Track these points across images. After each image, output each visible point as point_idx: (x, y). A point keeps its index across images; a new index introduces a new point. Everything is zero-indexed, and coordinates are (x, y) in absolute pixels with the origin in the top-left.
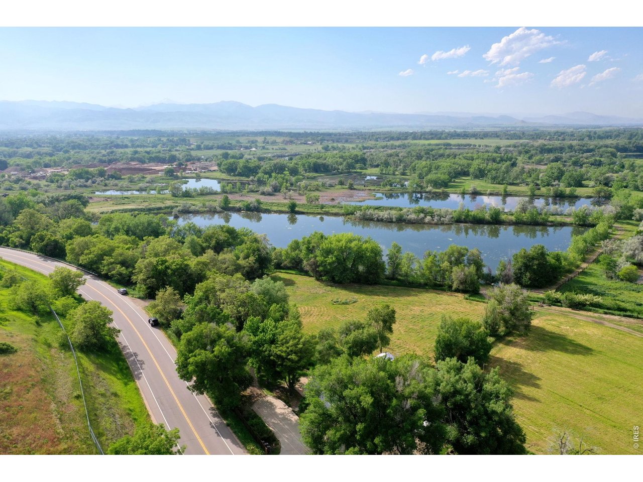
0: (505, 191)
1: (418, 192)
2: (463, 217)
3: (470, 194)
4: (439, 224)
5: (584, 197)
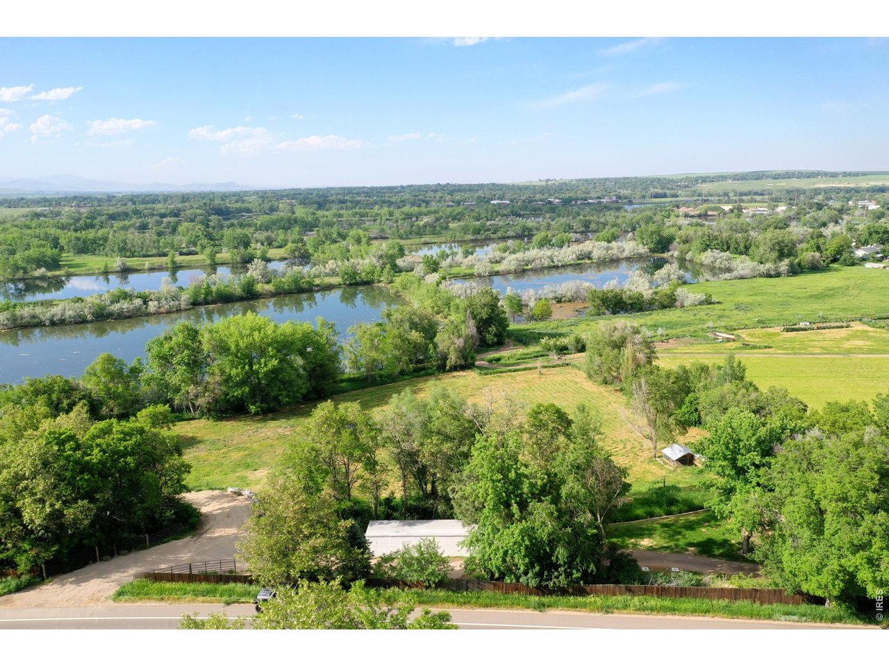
0: (174, 262)
1: (20, 280)
2: (203, 296)
3: (116, 272)
4: (174, 312)
5: (278, 260)
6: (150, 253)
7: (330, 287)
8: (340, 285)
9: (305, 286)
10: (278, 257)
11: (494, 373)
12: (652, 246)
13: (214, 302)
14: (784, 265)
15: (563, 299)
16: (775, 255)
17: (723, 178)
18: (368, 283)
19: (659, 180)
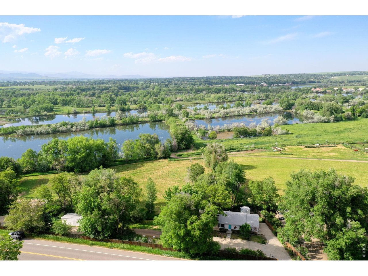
0: (94, 110)
1: (37, 116)
2: (94, 125)
3: (72, 113)
4: (82, 131)
5: (134, 110)
6: (89, 106)
7: (145, 122)
8: (149, 121)
9: (135, 121)
10: (134, 108)
11: (174, 161)
12: (285, 107)
13: (98, 127)
14: (332, 118)
15: (231, 130)
16: (328, 113)
17: (344, 74)
18: (160, 121)
19: (315, 75)
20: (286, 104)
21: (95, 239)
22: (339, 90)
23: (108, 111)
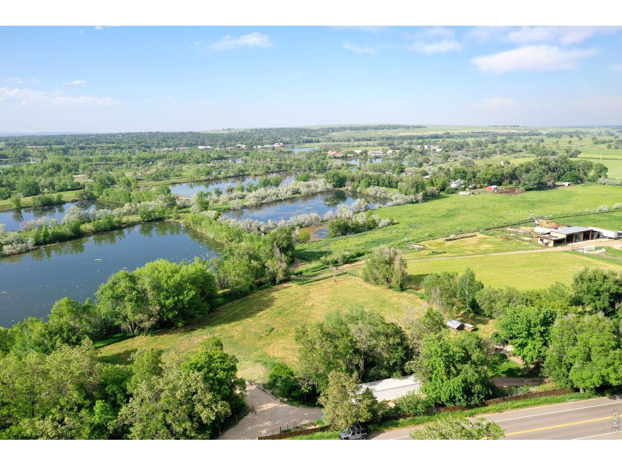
4: (24, 252)
5: (70, 202)
8: (140, 222)
9: (117, 225)
10: (70, 199)
11: (307, 283)
12: (334, 183)
13: (51, 242)
14: (420, 196)
15: (303, 225)
16: (414, 190)
17: (344, 129)
18: (160, 219)
19: (305, 130)
20: (336, 179)
21: (469, 407)
22: (364, 154)
23: (17, 209)
